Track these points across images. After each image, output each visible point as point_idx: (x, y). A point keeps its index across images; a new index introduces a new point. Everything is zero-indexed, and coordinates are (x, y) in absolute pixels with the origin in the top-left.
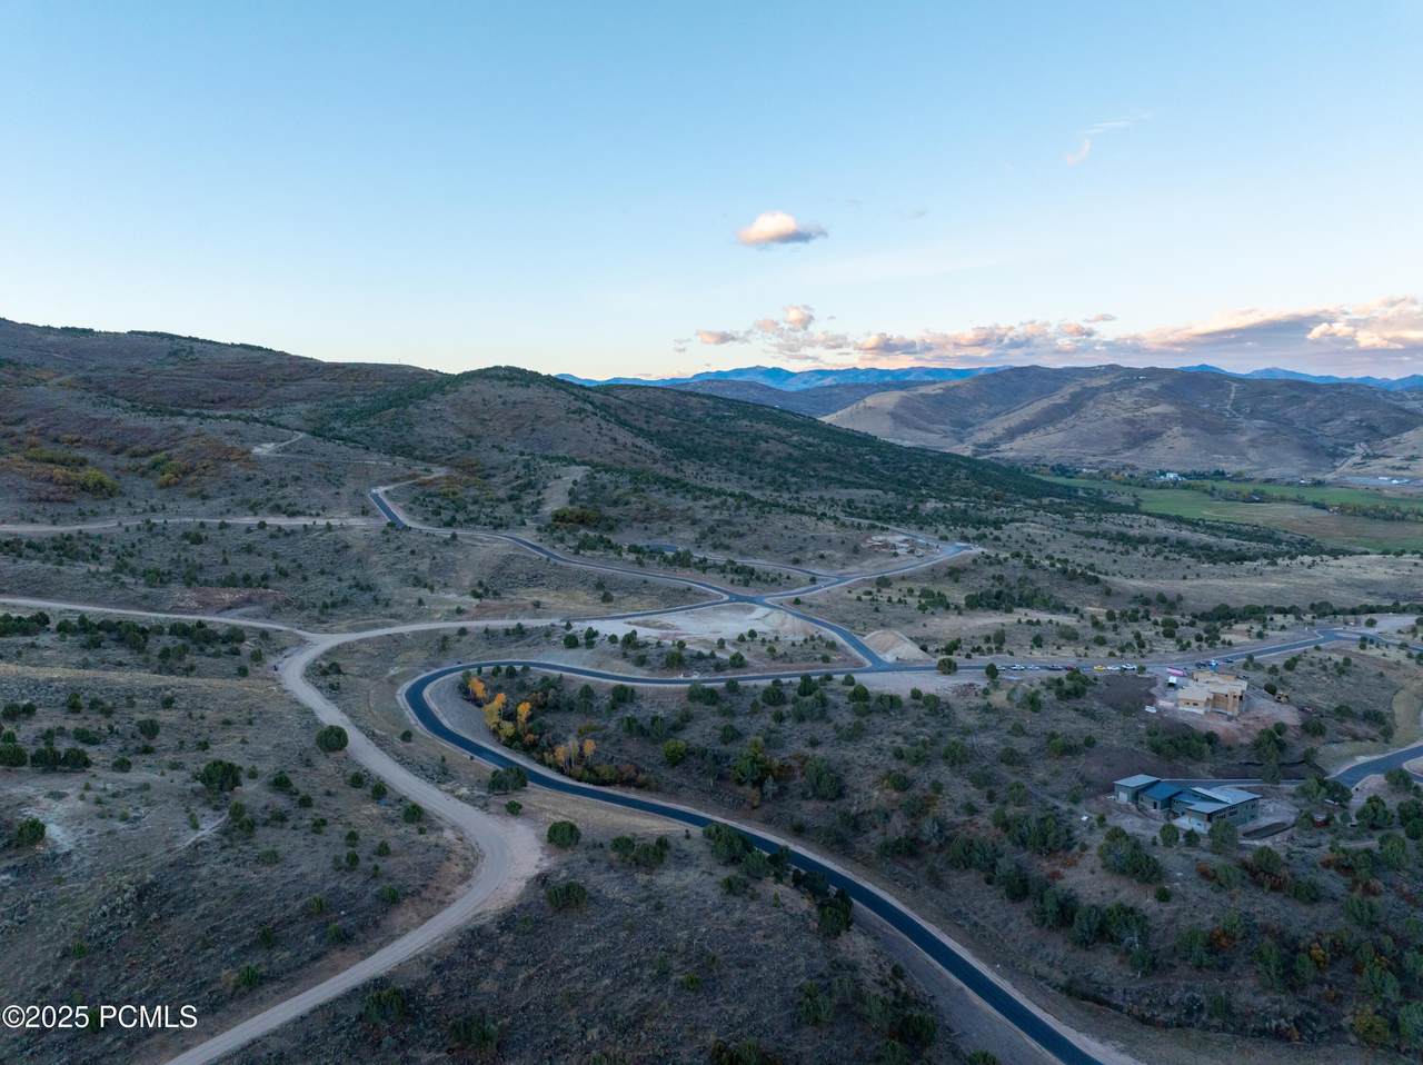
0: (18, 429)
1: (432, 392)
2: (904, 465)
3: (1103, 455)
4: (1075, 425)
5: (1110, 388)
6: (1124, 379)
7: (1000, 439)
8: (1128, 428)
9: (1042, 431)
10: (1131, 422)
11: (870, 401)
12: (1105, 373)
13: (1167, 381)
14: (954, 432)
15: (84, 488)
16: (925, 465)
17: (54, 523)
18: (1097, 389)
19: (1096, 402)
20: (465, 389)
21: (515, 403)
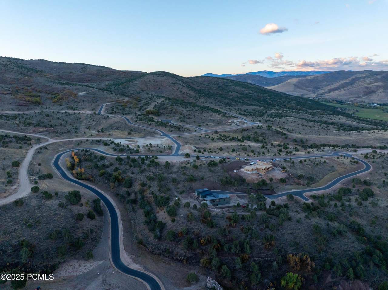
0: (29, 88)
1: (137, 78)
2: (276, 100)
3: (355, 98)
4: (350, 89)
5: (365, 77)
6: (371, 74)
7: (326, 92)
8: (365, 90)
9: (339, 90)
10: (367, 88)
11: (289, 81)
12: (366, 72)
13: (384, 75)
14: (312, 90)
15: (33, 103)
16: (283, 99)
17: (19, 111)
18: (361, 77)
19: (359, 82)
20: (146, 77)
21: (157, 81)
